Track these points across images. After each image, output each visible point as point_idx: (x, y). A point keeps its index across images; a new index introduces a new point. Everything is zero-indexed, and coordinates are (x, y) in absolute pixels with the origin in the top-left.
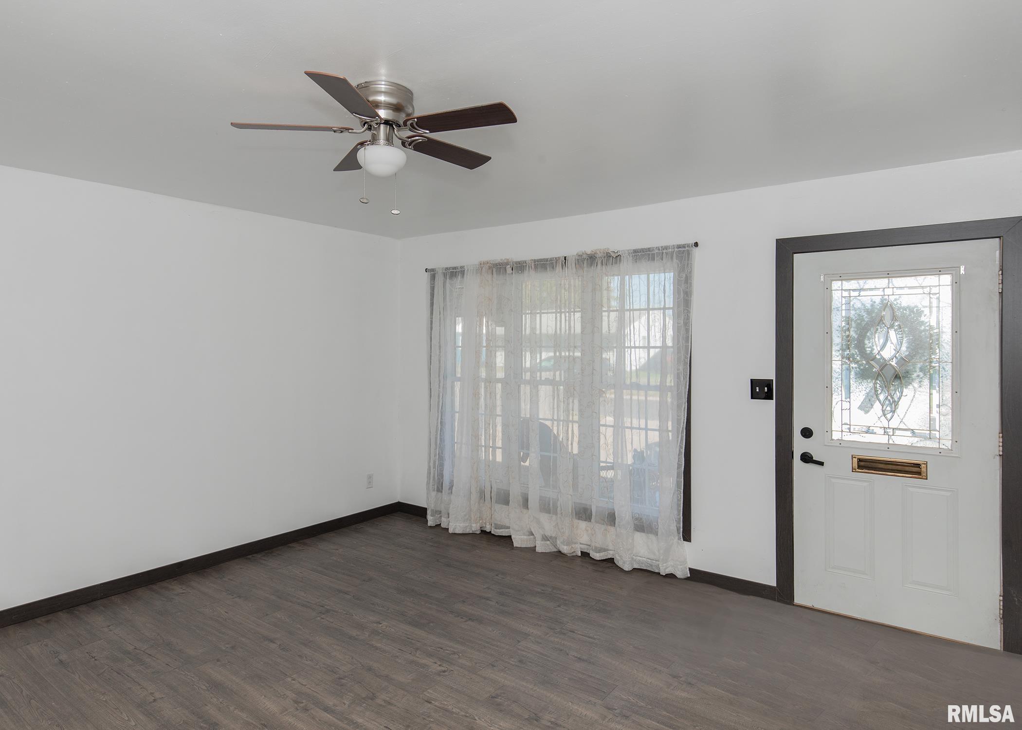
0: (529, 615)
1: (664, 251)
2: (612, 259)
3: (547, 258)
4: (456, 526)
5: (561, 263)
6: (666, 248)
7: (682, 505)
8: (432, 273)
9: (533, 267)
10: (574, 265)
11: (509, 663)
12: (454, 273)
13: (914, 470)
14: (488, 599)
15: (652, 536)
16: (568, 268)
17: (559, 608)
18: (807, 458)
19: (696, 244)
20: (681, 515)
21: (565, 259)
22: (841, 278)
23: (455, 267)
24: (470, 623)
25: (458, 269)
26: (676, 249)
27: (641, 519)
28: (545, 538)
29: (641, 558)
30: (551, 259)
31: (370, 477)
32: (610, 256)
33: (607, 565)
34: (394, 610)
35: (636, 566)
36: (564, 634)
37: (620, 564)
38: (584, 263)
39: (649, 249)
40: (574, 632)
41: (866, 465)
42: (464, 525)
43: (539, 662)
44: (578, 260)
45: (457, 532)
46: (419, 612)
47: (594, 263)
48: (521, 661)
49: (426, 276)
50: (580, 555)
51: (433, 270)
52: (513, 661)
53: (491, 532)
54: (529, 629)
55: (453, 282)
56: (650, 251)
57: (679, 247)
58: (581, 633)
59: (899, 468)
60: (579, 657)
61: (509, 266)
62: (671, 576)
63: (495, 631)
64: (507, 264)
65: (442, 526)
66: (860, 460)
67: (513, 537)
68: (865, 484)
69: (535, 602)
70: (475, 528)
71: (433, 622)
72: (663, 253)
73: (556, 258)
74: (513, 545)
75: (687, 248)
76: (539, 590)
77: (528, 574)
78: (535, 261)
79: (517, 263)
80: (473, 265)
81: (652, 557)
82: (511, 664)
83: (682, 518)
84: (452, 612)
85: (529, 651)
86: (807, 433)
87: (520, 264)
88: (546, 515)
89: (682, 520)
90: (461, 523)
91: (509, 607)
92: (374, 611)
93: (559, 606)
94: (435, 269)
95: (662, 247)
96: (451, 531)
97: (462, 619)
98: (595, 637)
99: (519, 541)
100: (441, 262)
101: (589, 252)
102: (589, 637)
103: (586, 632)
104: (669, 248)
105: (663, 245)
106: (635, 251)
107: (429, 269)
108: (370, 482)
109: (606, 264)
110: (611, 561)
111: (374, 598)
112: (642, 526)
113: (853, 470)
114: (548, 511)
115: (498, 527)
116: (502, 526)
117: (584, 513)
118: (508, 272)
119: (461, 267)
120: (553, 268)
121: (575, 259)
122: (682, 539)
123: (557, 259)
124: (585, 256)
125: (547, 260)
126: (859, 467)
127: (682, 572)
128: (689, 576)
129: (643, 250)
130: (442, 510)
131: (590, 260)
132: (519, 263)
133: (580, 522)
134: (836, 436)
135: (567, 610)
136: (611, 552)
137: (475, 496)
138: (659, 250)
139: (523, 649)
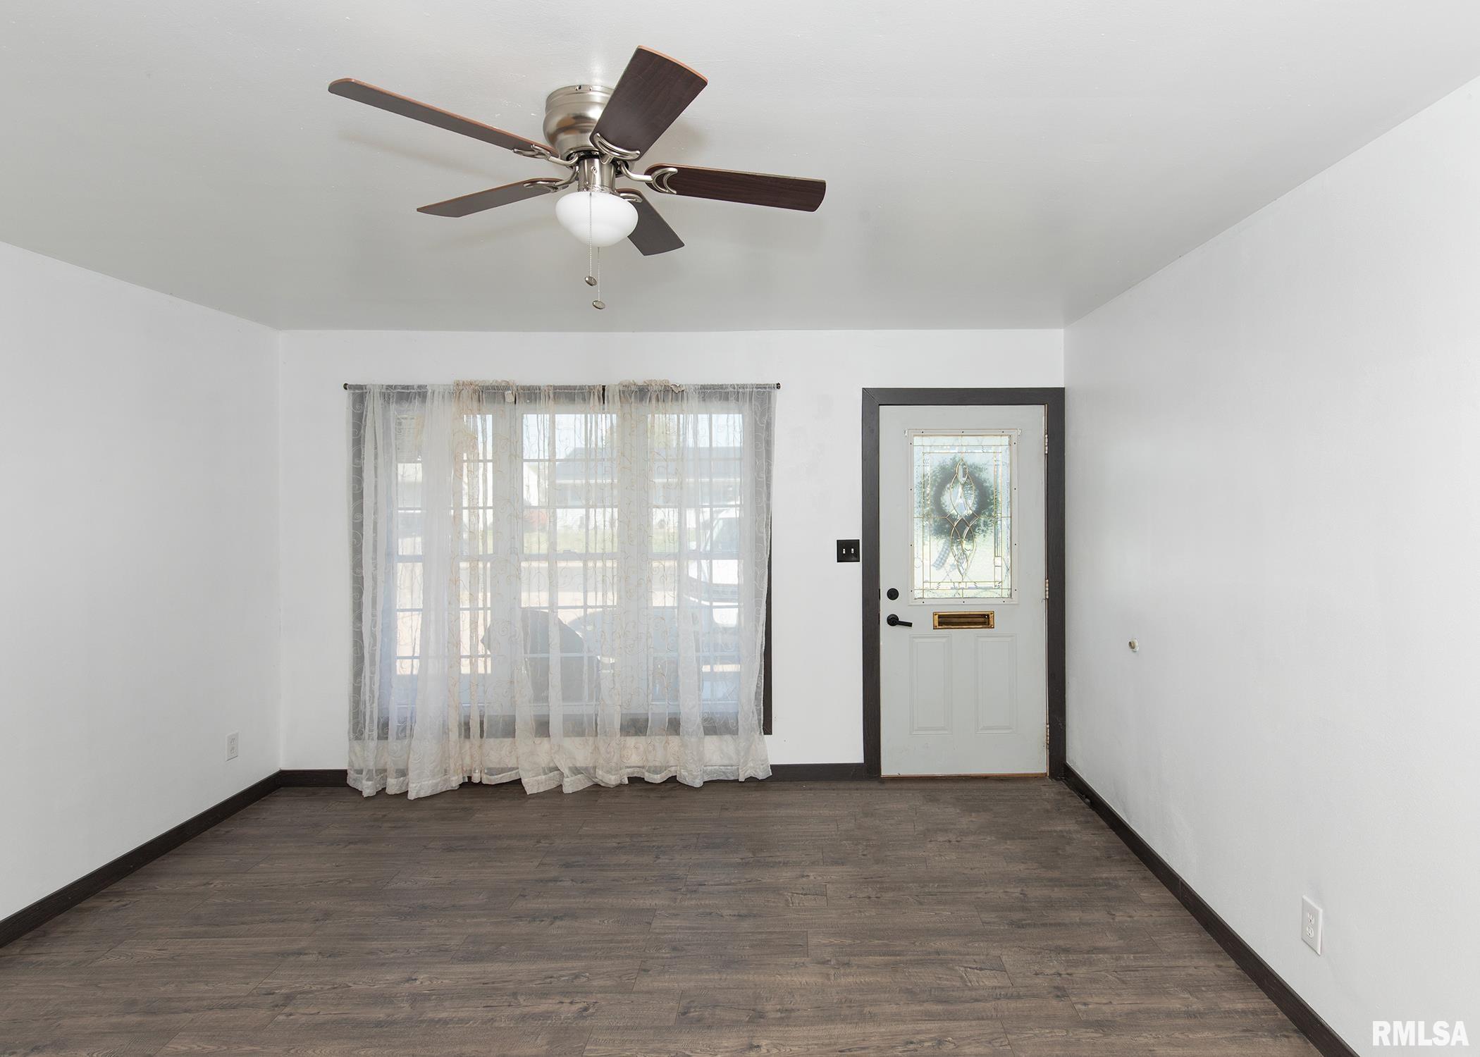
0: (630, 882)
1: (741, 390)
2: (670, 394)
3: (575, 385)
4: (419, 786)
5: (596, 394)
6: (744, 386)
7: (762, 693)
8: (359, 394)
9: (552, 396)
10: (617, 398)
11: (663, 958)
12: (405, 395)
13: (983, 620)
14: (555, 880)
15: (728, 737)
16: (608, 402)
17: (660, 861)
18: (893, 621)
19: (778, 386)
20: (762, 704)
21: (604, 390)
22: (923, 434)
23: (408, 386)
24: (558, 923)
25: (413, 389)
26: (755, 389)
27: (712, 719)
28: (576, 771)
29: (713, 768)
30: (581, 388)
31: (233, 739)
32: (668, 391)
33: (668, 787)
34: (419, 948)
35: (706, 779)
36: (695, 891)
37: (688, 781)
38: (631, 397)
39: (721, 387)
40: (705, 885)
41: (946, 621)
42: (434, 781)
43: (697, 940)
44: (624, 392)
45: (422, 795)
46: (465, 936)
47: (646, 399)
48: (675, 949)
49: (345, 398)
50: (627, 782)
51: (361, 387)
52: (665, 953)
53: (481, 782)
54: (647, 902)
55: (402, 409)
56: (722, 388)
57: (758, 386)
58: (713, 883)
59: (969, 620)
60: (737, 914)
61: (510, 392)
62: (751, 780)
63: (606, 922)
64: (507, 388)
65: (390, 791)
66: (940, 617)
67: (523, 781)
68: (944, 640)
69: (623, 862)
70: (455, 781)
71: (502, 944)
72: (738, 393)
73: (589, 386)
74: (526, 792)
75: (767, 389)
76: (615, 845)
77: (581, 828)
78: (555, 388)
79: (523, 388)
80: (444, 385)
81: (726, 762)
82: (667, 958)
83: (762, 708)
84: (519, 918)
85: (673, 931)
86: (893, 594)
87: (529, 390)
88: (578, 740)
89: (762, 710)
90: (430, 780)
91: (595, 880)
92: (383, 964)
93: (657, 857)
94: (365, 386)
95: (738, 385)
96: (412, 796)
97: (543, 923)
98: (733, 881)
99: (534, 784)
100: (376, 375)
101: (640, 383)
102: (727, 885)
103: (717, 879)
104: (747, 388)
105: (738, 383)
106: (704, 387)
107: (351, 385)
108: (233, 748)
109: (664, 401)
110: (673, 780)
111: (363, 942)
112: (714, 727)
113: (935, 628)
114: (581, 733)
115: (491, 772)
116: (502, 769)
117: (636, 726)
118: (507, 400)
119: (420, 387)
120: (584, 399)
121: (620, 391)
122: (763, 734)
123: (591, 389)
124: (633, 388)
125: (574, 388)
126: (940, 624)
127: (763, 773)
128: (771, 774)
129: (713, 387)
130: (388, 767)
131: (640, 393)
132: (529, 388)
133: (628, 738)
134: (918, 594)
135: (672, 859)
136: (673, 769)
137: (454, 735)
138: (734, 388)
139: (663, 931)
